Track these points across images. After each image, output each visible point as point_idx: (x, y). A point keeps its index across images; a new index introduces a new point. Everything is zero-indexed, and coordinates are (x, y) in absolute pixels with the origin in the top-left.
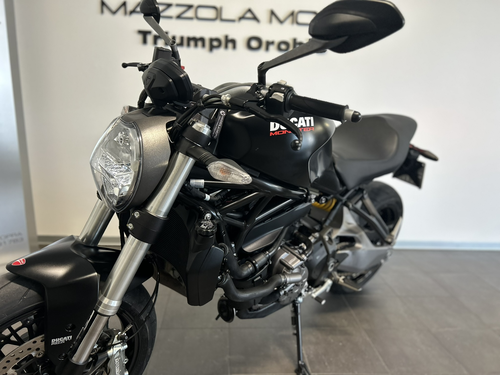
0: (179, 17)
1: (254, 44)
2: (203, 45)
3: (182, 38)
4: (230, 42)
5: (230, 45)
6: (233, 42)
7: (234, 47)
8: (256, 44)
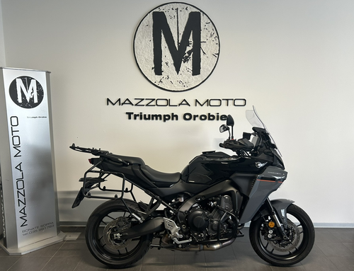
0: (147, 105)
1: (187, 117)
2: (161, 119)
3: (149, 115)
4: (174, 117)
5: (175, 118)
6: (177, 116)
7: (177, 119)
8: (188, 117)
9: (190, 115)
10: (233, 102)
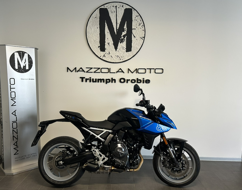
3: (96, 79)
6: (115, 80)
9: (124, 79)
10: (154, 70)
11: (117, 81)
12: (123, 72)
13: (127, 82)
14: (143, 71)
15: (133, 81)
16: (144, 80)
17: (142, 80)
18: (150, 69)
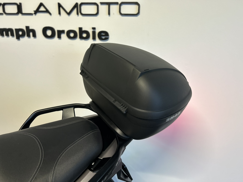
2: (13, 35)
5: (31, 34)
6: (33, 31)
7: (34, 36)
8: (50, 33)
9: (52, 29)
10: (117, 7)
11: (39, 33)
12: (47, 11)
13: (59, 37)
14: (92, 10)
15: (72, 35)
16: (94, 33)
17: (91, 31)
18: (109, 4)
